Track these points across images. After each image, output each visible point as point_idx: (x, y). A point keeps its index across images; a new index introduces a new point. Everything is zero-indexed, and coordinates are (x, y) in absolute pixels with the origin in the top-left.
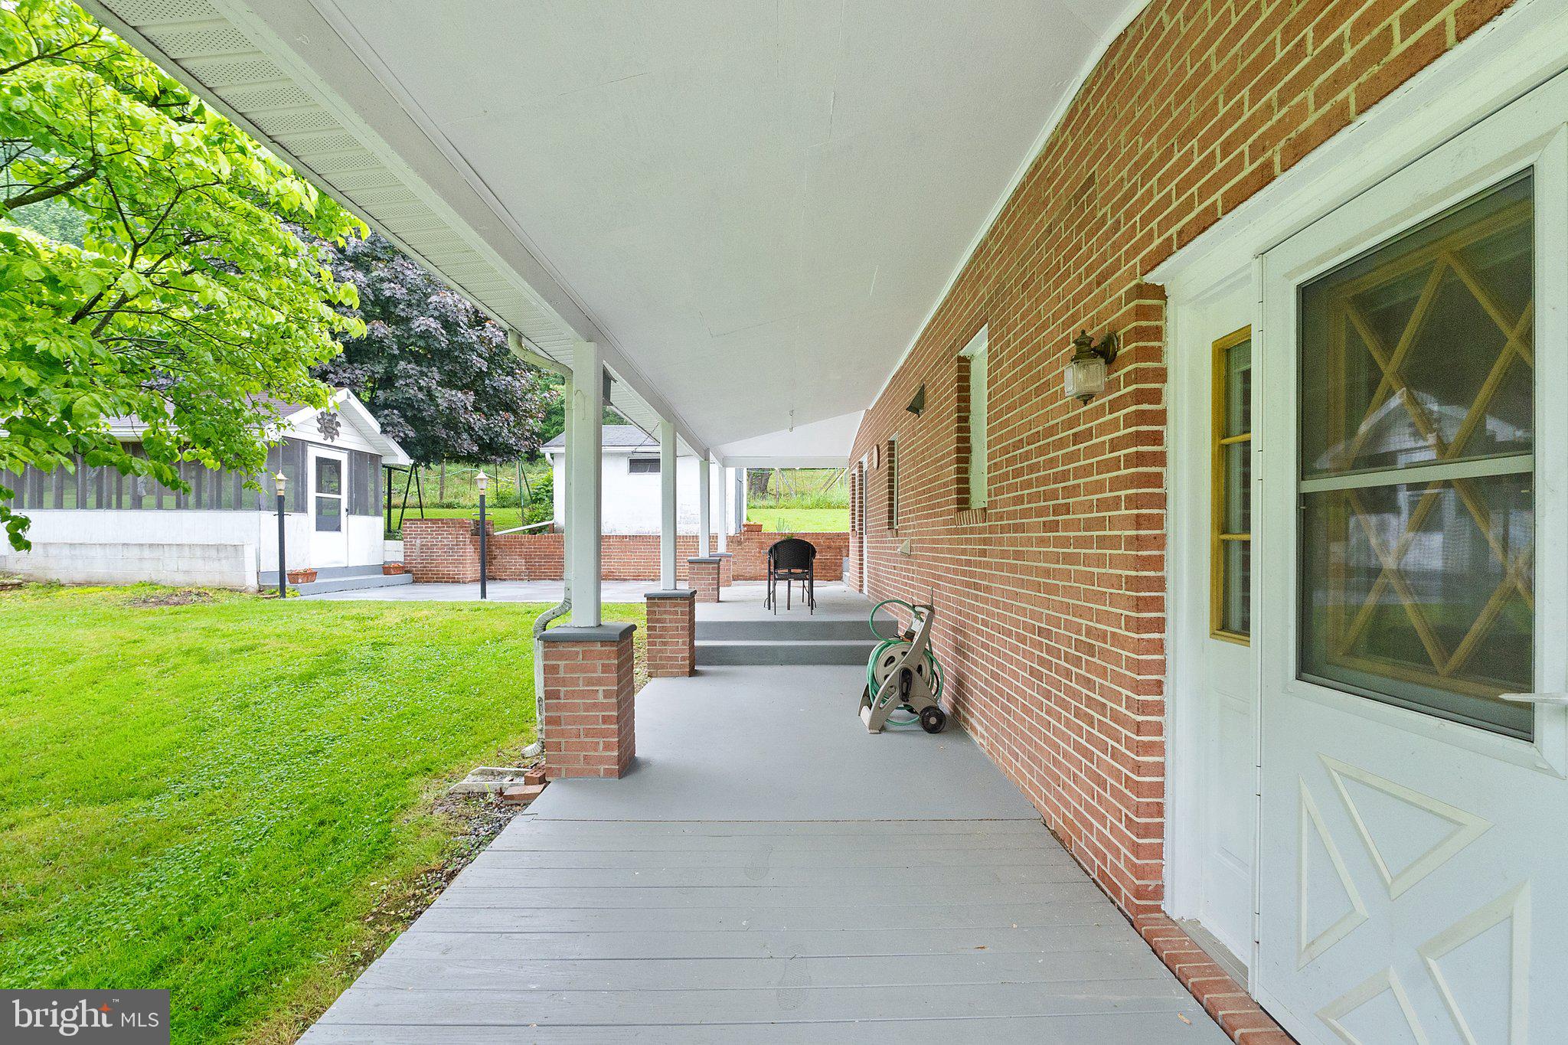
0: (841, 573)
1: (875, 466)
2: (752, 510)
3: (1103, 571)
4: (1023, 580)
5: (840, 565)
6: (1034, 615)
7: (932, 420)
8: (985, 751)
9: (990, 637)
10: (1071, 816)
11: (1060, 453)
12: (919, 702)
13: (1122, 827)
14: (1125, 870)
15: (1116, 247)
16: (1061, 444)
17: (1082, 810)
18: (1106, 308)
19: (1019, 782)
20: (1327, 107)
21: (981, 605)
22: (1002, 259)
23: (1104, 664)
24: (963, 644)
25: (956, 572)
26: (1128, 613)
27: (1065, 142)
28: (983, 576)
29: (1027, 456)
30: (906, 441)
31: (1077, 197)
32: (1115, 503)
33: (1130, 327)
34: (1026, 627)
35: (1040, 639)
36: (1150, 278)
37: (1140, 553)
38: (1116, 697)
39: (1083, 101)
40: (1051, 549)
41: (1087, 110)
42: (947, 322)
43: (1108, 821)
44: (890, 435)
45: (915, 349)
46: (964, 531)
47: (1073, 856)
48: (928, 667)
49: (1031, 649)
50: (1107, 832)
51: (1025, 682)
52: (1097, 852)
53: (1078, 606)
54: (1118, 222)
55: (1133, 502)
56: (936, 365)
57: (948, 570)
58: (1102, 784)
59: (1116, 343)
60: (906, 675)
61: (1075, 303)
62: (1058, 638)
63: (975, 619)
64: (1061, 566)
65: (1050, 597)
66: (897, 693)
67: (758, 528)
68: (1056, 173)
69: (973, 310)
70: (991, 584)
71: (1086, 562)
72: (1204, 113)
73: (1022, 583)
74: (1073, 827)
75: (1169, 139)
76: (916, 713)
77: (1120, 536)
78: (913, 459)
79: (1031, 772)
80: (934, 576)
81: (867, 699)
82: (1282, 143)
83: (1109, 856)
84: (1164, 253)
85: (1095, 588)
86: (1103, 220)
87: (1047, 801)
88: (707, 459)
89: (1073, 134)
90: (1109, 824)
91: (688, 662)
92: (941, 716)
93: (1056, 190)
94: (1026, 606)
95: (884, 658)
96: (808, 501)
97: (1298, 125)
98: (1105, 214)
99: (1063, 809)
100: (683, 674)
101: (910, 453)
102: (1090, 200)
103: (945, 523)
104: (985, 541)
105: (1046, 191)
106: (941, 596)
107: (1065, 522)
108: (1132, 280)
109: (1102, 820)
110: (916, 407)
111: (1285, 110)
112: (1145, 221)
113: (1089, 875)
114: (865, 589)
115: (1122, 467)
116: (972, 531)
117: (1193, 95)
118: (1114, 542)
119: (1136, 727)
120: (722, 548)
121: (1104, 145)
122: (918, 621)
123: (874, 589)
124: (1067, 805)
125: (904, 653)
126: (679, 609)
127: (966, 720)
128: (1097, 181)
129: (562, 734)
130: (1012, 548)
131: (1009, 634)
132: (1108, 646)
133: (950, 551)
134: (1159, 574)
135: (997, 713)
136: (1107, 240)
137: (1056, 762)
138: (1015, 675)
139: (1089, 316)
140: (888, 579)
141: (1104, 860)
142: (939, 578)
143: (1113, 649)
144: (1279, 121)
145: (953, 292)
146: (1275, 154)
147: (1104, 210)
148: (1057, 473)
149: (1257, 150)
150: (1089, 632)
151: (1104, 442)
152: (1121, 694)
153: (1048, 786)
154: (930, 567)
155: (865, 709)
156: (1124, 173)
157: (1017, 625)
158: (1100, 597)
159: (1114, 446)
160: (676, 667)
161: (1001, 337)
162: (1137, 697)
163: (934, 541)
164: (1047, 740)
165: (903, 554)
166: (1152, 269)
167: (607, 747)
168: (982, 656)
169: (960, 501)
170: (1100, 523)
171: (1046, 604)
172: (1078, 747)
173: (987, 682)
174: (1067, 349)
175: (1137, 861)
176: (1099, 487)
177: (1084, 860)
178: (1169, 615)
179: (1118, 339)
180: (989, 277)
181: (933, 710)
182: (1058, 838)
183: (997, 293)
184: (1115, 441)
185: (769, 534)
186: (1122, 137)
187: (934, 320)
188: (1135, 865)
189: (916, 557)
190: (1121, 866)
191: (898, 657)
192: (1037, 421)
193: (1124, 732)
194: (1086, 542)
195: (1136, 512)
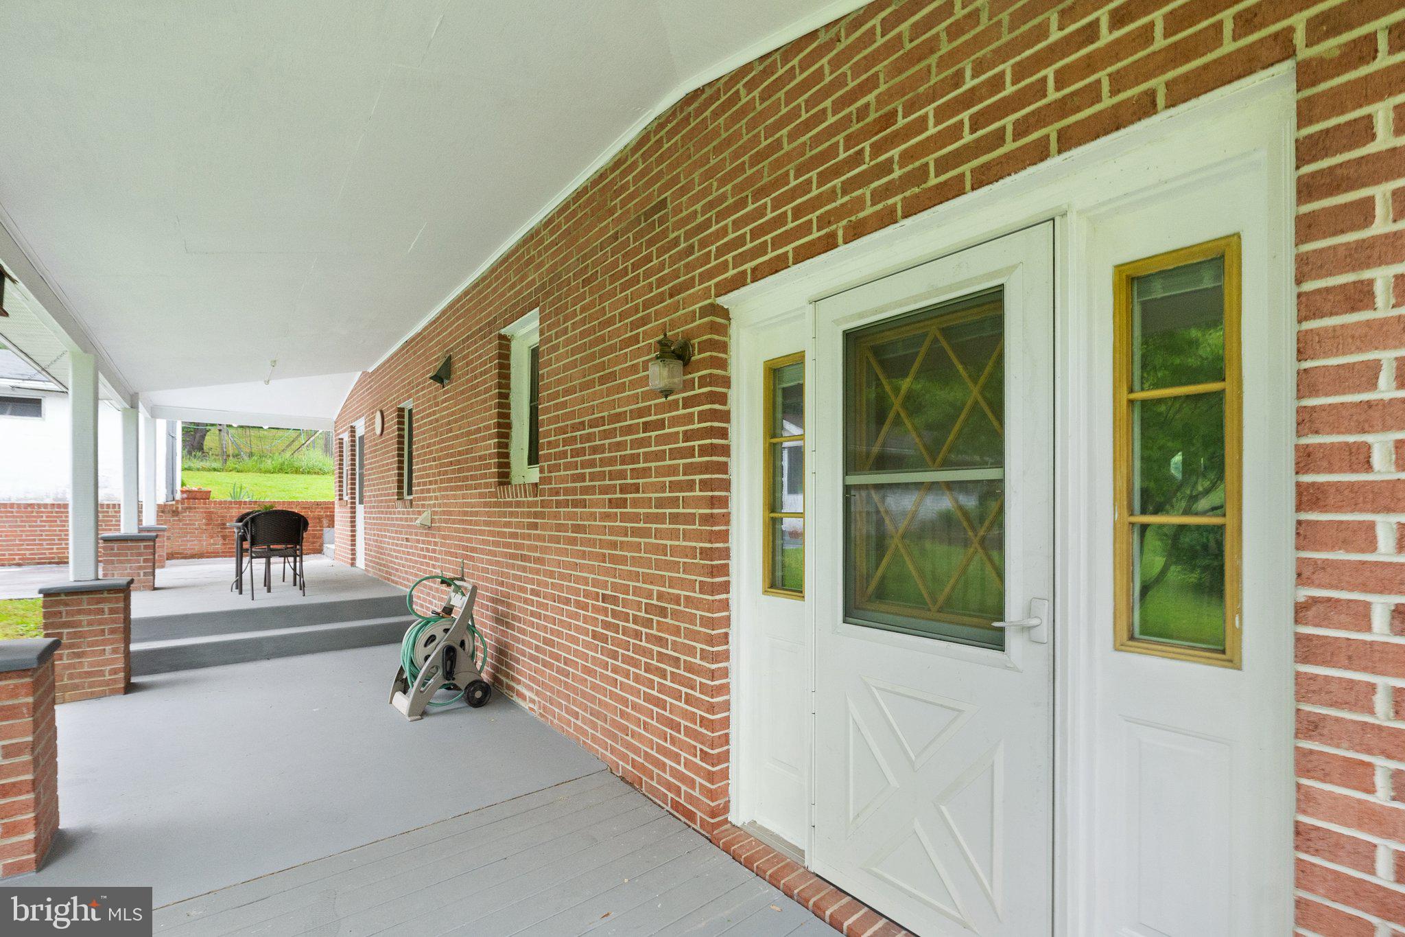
0: (321, 545)
1: (378, 431)
2: (187, 472)
3: (677, 543)
4: (584, 552)
5: (321, 537)
6: (596, 583)
7: (462, 393)
8: (536, 715)
9: (540, 605)
10: (641, 760)
11: (629, 438)
12: (462, 679)
13: (697, 761)
14: (701, 797)
15: (690, 267)
16: (629, 430)
17: (654, 753)
18: (679, 318)
19: (578, 739)
20: (880, 206)
21: (530, 576)
22: (559, 251)
23: (677, 623)
24: (506, 615)
25: (496, 544)
26: (702, 579)
27: (635, 164)
28: (535, 548)
29: (589, 437)
30: (424, 410)
31: (648, 215)
32: (690, 486)
33: (705, 338)
34: (587, 594)
35: (604, 605)
36: (723, 301)
37: (714, 528)
38: (691, 651)
39: (656, 132)
40: (618, 524)
41: (659, 143)
42: (486, 297)
43: (682, 758)
44: (400, 402)
45: (438, 318)
46: (509, 504)
47: (644, 795)
48: (471, 642)
49: (593, 615)
50: (682, 768)
51: (587, 645)
52: (670, 786)
53: (648, 574)
54: (692, 247)
55: (705, 485)
56: (468, 338)
57: (485, 542)
58: (676, 727)
59: (691, 349)
60: (450, 654)
61: (645, 308)
62: (626, 603)
63: (523, 590)
64: (629, 539)
65: (617, 566)
66: (440, 672)
67: (204, 496)
68: (624, 188)
69: (520, 292)
70: (544, 556)
71: (658, 535)
72: (777, 179)
73: (583, 555)
74: (642, 768)
75: (743, 191)
76: (460, 689)
77: (695, 514)
78: (435, 429)
79: (594, 727)
80: (465, 548)
81: (402, 684)
82: (844, 222)
83: (683, 788)
84: (738, 282)
85: (668, 558)
86: (676, 242)
87: (613, 750)
88: (134, 406)
89: (644, 157)
90: (683, 761)
91: (122, 675)
92: (486, 689)
93: (624, 203)
94: (588, 575)
95: (423, 638)
96: (268, 464)
97: (858, 212)
98: (678, 237)
99: (632, 755)
100: (114, 692)
101: (431, 423)
102: (662, 221)
103: (481, 495)
104: (536, 515)
105: (612, 201)
106: (475, 568)
107: (633, 499)
108: (706, 299)
109: (676, 758)
110: (442, 376)
111: (847, 198)
112: (721, 252)
113: (663, 808)
114: (361, 563)
115: (697, 455)
116: (518, 504)
117: (767, 162)
118: (690, 519)
119: (710, 674)
120: (149, 519)
121: (677, 177)
122: (459, 596)
123: (373, 561)
124: (636, 751)
125: (446, 631)
126: (106, 607)
127: (511, 688)
128: (670, 206)
130: (570, 522)
131: (567, 601)
132: (681, 608)
133: (487, 523)
134: (726, 545)
135: (551, 678)
136: (681, 260)
137: (623, 714)
138: (575, 640)
139: (660, 321)
140: (399, 552)
141: (678, 791)
142: (473, 550)
143: (687, 610)
144: (842, 205)
145: (493, 270)
146: (840, 227)
147: (676, 234)
148: (625, 456)
149: (824, 222)
150: (661, 596)
151: (678, 433)
152: (695, 648)
153: (614, 737)
154: (461, 539)
155: (399, 695)
156: (698, 207)
157: (576, 592)
158: (674, 566)
159: (688, 436)
160: (101, 684)
161: (557, 323)
162: (711, 649)
163: (465, 514)
164: (613, 695)
165: (423, 526)
166: (726, 294)
168: (532, 624)
169: (501, 475)
170: (674, 502)
171: (612, 573)
172: (648, 698)
173: (537, 649)
174: (637, 346)
175: (713, 787)
176: (673, 470)
177: (656, 797)
178: (733, 578)
179: (693, 346)
180: (541, 265)
181: (477, 684)
182: (627, 782)
183: (551, 281)
184: (689, 433)
185: (221, 503)
186: (696, 176)
187: (466, 293)
188: (711, 791)
189: (439, 529)
190: (696, 794)
191: (439, 634)
192: (601, 408)
193: (698, 679)
194: (659, 518)
195: (710, 494)
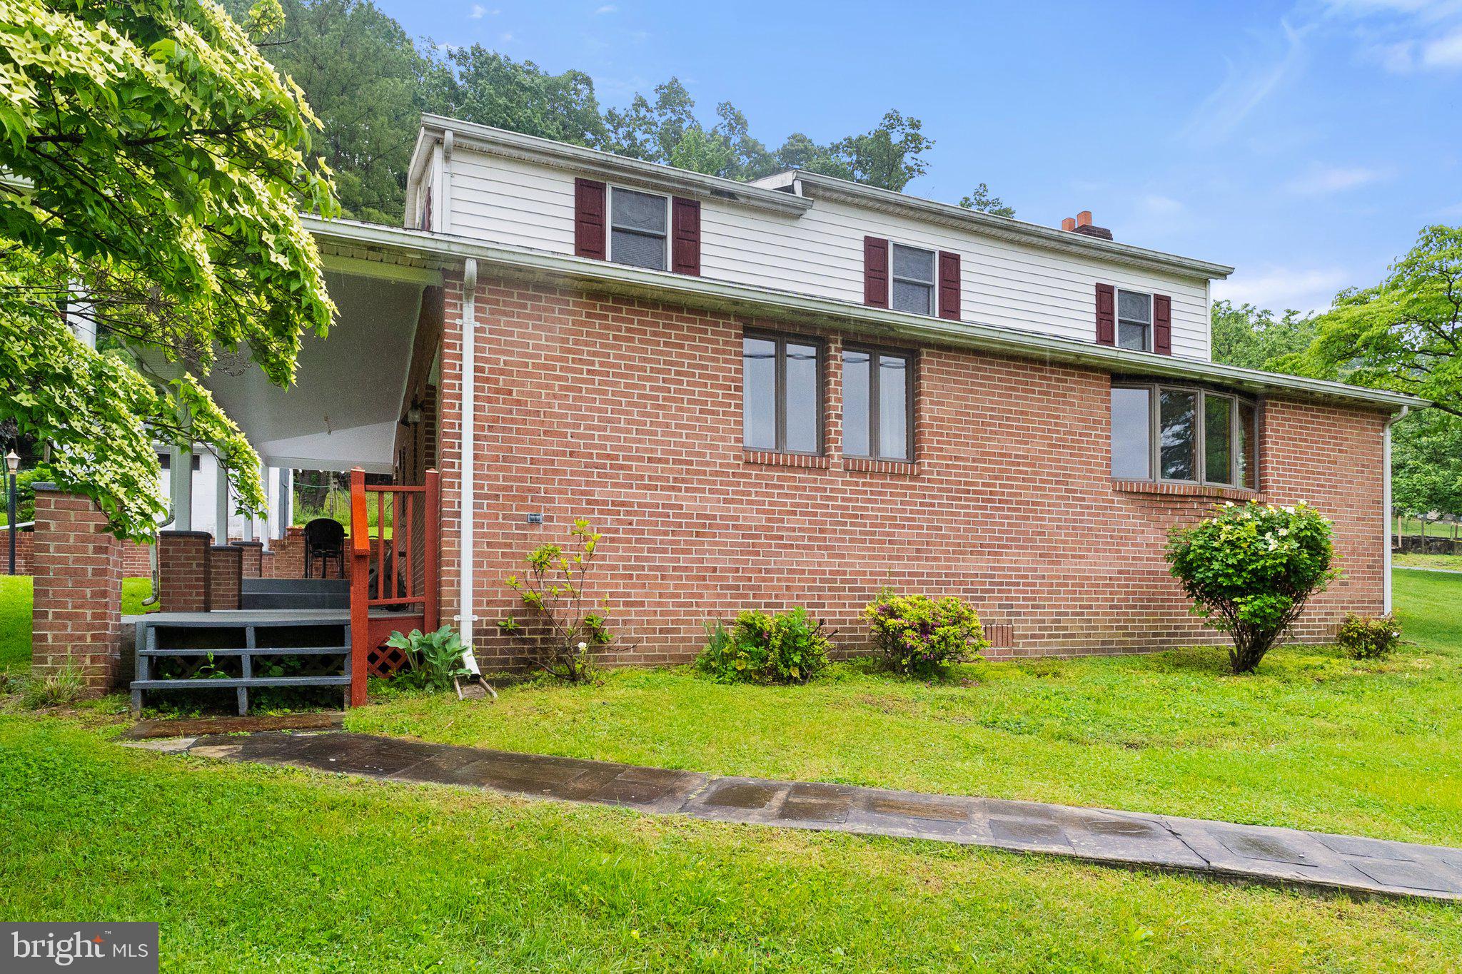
100: (233, 608)
126: (230, 559)
129: (170, 587)
160: (229, 602)
167: (198, 594)
